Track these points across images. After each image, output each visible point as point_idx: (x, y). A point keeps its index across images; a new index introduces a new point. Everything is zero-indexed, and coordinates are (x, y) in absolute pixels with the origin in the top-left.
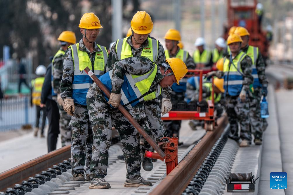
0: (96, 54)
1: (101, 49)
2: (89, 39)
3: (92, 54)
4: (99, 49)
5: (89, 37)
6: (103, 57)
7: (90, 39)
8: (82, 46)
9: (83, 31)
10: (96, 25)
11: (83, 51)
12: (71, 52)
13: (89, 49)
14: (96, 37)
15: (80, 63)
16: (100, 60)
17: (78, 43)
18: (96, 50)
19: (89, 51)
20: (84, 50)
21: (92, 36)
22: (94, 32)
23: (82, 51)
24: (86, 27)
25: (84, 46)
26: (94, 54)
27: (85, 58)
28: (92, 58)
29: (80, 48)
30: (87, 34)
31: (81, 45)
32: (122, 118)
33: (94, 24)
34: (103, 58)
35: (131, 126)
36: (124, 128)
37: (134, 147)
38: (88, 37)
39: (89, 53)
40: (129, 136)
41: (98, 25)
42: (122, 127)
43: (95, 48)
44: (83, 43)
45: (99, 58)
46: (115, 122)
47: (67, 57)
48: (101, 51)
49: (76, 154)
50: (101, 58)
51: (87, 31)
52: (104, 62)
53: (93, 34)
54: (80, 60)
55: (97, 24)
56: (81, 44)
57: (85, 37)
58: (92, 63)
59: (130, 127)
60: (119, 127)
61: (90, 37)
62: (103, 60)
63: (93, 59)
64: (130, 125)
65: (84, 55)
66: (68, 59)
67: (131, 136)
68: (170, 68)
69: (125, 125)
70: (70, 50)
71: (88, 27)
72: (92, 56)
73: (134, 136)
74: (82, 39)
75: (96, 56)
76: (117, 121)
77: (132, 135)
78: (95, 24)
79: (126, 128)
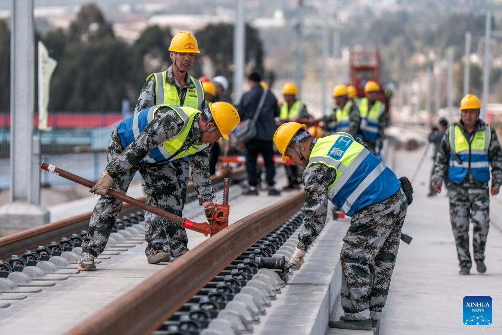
0: (188, 90)
1: (195, 83)
2: (179, 67)
3: (183, 89)
4: (193, 83)
5: (180, 64)
6: (196, 94)
7: (181, 67)
8: (171, 76)
9: (173, 56)
10: (190, 48)
11: (171, 84)
12: (155, 83)
13: (179, 83)
14: (189, 65)
15: (165, 100)
16: (193, 98)
17: (166, 72)
18: (188, 85)
19: (179, 85)
20: (173, 83)
21: (183, 62)
22: (186, 58)
23: (169, 83)
24: (177, 50)
25: (173, 77)
26: (185, 90)
27: (173, 95)
28: (182, 94)
29: (167, 80)
30: (178, 60)
31: (168, 75)
32: (160, 171)
33: (188, 46)
34: (196, 97)
35: (172, 182)
36: (163, 185)
37: (176, 211)
38: (178, 63)
39: (178, 88)
40: (169, 197)
41: (193, 49)
42: (159, 184)
43: (188, 81)
44: (173, 73)
45: (191, 96)
46: (151, 176)
47: (147, 89)
48: (195, 87)
49: (156, 222)
50: (194, 96)
51: (178, 55)
52: (197, 102)
53: (185, 59)
54: (165, 95)
55: (192, 47)
56: (169, 73)
57: (175, 64)
58: (181, 102)
59: (170, 184)
60: (156, 184)
61: (182, 64)
62: (197, 99)
63: (183, 96)
64: (171, 180)
65: (171, 90)
66: (148, 92)
67: (171, 196)
68: (212, 120)
69: (163, 181)
70: (153, 81)
71: (180, 50)
72: (182, 92)
73: (176, 196)
74: (171, 66)
75: (188, 93)
76: (154, 176)
77: (173, 195)
78: (190, 45)
79: (165, 185)
